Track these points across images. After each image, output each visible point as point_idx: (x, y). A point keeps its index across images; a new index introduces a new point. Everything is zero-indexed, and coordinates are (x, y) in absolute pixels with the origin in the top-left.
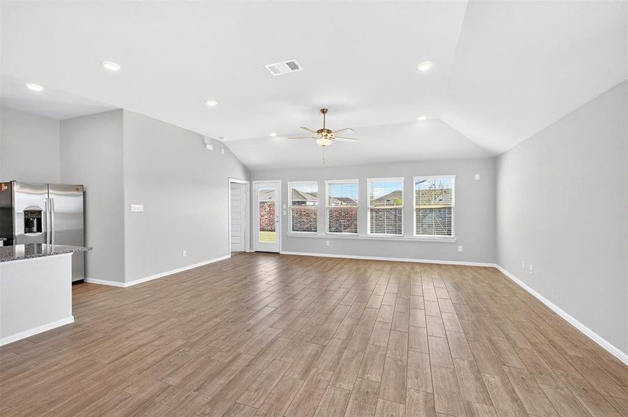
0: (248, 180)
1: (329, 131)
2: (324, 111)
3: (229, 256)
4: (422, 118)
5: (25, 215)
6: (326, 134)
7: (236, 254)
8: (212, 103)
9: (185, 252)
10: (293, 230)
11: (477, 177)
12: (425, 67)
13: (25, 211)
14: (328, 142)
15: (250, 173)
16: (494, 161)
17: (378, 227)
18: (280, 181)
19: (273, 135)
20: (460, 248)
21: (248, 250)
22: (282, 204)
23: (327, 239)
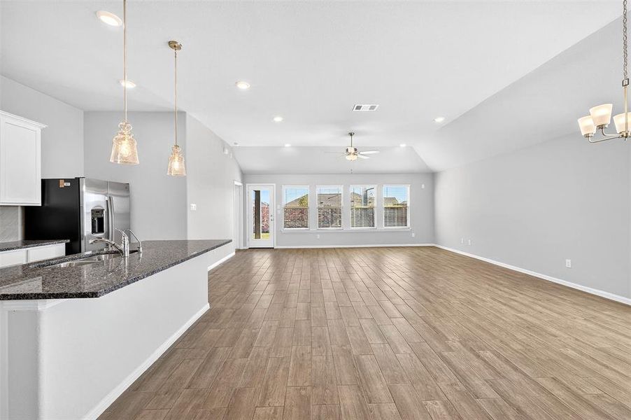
0: (242, 182)
2: (352, 134)
3: (234, 253)
4: (403, 145)
5: (92, 214)
7: (238, 251)
10: (285, 227)
11: (423, 186)
12: (440, 120)
13: (92, 210)
15: (245, 176)
16: (433, 176)
17: (356, 223)
18: (275, 185)
19: (287, 146)
20: (413, 235)
21: (242, 248)
22: (277, 205)
23: (318, 233)
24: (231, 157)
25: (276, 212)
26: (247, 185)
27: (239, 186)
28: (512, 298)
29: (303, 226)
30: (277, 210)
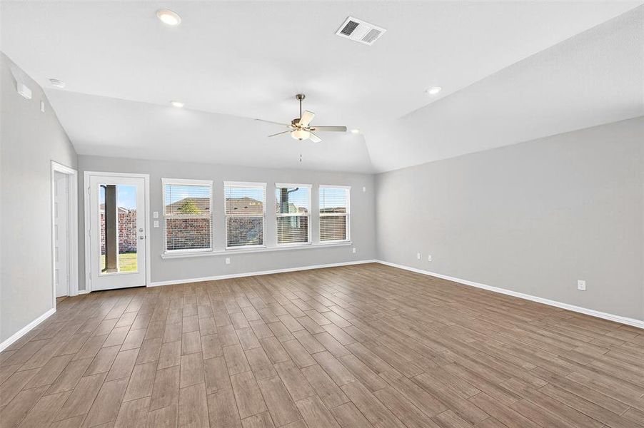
0: (75, 168)
2: (300, 97)
3: (54, 310)
10: (169, 248)
11: (364, 190)
16: (376, 178)
18: (147, 176)
20: (354, 250)
21: (75, 292)
22: (152, 211)
23: (227, 256)
24: (43, 110)
25: (152, 224)
30: (152, 220)
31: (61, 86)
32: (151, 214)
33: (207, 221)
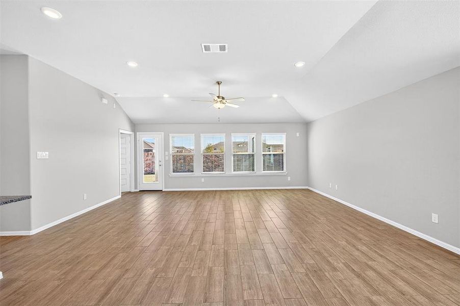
0: (132, 131)
1: (223, 98)
2: (219, 83)
3: (120, 196)
4: (275, 96)
6: (221, 100)
7: (125, 194)
8: (132, 64)
9: (85, 195)
10: (174, 172)
11: (298, 134)
12: (300, 65)
14: (221, 106)
15: (135, 126)
16: (306, 125)
17: (237, 168)
18: (163, 133)
19: (166, 96)
20: (289, 179)
21: (133, 190)
22: (165, 151)
23: (203, 177)
24: (114, 107)
25: (165, 158)
26: (138, 133)
27: (130, 135)
28: (370, 263)
29: (189, 171)
30: (165, 156)
31: (119, 96)
32: (165, 153)
33: (192, 156)
